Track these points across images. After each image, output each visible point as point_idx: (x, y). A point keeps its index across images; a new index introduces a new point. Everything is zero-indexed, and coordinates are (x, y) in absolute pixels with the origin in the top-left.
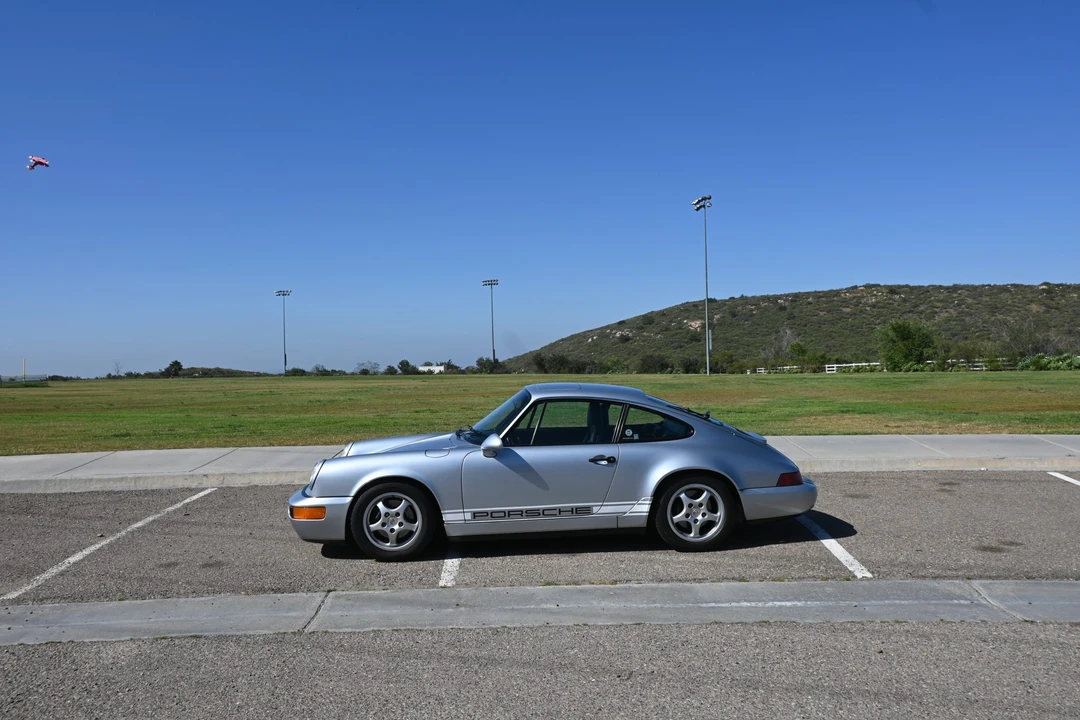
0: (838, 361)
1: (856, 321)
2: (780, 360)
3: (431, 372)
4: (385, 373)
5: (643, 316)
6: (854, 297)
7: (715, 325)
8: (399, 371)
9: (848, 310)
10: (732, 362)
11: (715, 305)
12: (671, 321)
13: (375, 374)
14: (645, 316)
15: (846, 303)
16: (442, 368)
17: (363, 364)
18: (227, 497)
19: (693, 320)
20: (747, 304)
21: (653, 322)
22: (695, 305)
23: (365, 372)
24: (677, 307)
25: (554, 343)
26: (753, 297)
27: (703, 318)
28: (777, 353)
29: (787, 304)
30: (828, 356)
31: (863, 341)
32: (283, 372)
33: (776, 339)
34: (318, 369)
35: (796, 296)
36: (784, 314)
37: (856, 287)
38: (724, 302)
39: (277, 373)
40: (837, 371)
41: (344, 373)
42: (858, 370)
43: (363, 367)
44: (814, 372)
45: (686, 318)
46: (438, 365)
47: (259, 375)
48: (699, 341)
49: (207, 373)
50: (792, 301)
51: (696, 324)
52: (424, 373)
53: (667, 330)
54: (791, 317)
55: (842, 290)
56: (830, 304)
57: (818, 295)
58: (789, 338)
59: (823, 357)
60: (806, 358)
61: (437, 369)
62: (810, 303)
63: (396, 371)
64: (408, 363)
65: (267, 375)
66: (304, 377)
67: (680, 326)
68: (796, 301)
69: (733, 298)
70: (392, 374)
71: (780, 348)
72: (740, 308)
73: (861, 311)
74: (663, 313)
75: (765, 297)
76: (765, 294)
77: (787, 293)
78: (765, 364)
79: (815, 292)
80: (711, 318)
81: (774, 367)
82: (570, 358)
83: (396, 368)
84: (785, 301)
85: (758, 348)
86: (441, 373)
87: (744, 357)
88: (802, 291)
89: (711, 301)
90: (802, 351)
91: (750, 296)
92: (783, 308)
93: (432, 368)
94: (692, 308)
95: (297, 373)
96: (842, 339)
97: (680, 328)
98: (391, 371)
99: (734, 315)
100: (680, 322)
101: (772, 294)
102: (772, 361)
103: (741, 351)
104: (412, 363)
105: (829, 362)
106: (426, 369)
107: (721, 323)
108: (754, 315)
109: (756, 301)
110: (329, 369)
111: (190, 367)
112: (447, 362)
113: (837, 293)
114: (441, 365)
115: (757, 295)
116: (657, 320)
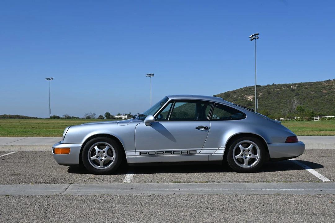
0: (320, 115)
1: (330, 97)
2: (291, 114)
3: (120, 119)
4: (99, 119)
5: (224, 93)
6: (328, 85)
7: (260, 98)
8: (105, 118)
9: (325, 91)
10: (268, 115)
11: (260, 88)
12: (238, 96)
13: (93, 119)
14: (225, 93)
15: (324, 88)
16: (126, 117)
17: (87, 114)
18: (22, 155)
19: (249, 95)
20: (276, 88)
21: (229, 96)
22: (250, 88)
23: (88, 118)
24: (241, 89)
25: (181, 106)
26: (279, 85)
27: (254, 95)
28: (290, 111)
29: (295, 88)
30: (315, 113)
31: (333, 107)
32: (49, 117)
33: (290, 105)
34: (65, 116)
35: (300, 84)
36: (294, 93)
37: (329, 80)
38: (264, 87)
39: (46, 118)
40: (319, 120)
41: (79, 118)
42: (330, 119)
43: (88, 116)
44: (308, 120)
45: (246, 94)
46: (124, 115)
47: (37, 118)
48: (252, 106)
49: (11, 117)
50: (298, 87)
51: (250, 98)
52: (117, 119)
53: (236, 100)
54: (297, 94)
55: (322, 82)
56: (317, 89)
57: (310, 84)
58: (296, 104)
59: (313, 113)
60: (304, 113)
61: (123, 117)
62: (307, 88)
63: (103, 118)
64: (109, 114)
65: (41, 118)
66: (59, 119)
67: (243, 98)
68: (300, 87)
69: (269, 85)
70: (102, 119)
71: (292, 109)
72: (272, 90)
73: (332, 92)
74: (234, 92)
75: (284, 84)
76: (285, 83)
77: (295, 83)
78: (284, 116)
79: (309, 83)
80: (258, 95)
81: (288, 118)
82: (189, 113)
83: (104, 116)
84: (294, 87)
85: (280, 109)
86: (125, 119)
87: (274, 113)
88: (303, 82)
89: (258, 86)
90: (302, 110)
91: (277, 84)
92: (293, 90)
93: (121, 116)
94: (249, 90)
95: (56, 117)
96: (322, 105)
97: (243, 99)
98: (101, 118)
99: (269, 93)
100: (243, 96)
101: (288, 83)
102: (287, 115)
103: (272, 111)
104: (111, 114)
105: (316, 115)
106: (118, 117)
107: (263, 97)
108: (279, 93)
109: (280, 86)
110: (71, 116)
111: (4, 114)
112: (128, 113)
113: (320, 83)
114: (126, 115)
115: (281, 84)
116: (231, 95)
